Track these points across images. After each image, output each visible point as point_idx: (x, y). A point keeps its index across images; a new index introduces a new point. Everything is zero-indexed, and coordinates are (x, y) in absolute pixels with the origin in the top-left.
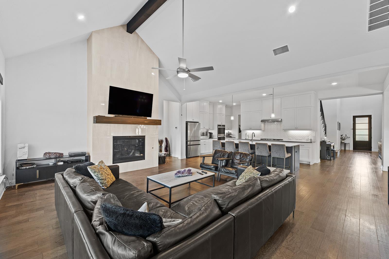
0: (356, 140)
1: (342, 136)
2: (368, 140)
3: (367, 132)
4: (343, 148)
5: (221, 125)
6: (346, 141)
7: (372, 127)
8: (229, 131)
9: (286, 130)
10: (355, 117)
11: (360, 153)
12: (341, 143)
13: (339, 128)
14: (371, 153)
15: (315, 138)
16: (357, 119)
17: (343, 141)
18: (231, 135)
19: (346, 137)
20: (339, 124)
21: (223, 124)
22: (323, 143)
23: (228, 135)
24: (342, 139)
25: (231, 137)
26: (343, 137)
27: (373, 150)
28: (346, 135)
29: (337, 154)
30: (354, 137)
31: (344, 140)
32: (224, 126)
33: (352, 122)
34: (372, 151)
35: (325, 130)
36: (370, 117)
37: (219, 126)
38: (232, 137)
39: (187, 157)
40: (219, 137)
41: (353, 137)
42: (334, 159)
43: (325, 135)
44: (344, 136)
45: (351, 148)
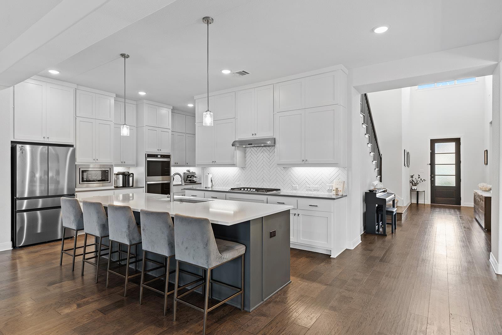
0: (436, 185)
1: (412, 177)
2: (455, 185)
3: (452, 170)
4: (414, 201)
5: (157, 155)
6: (418, 188)
7: (461, 160)
8: (188, 168)
9: (287, 166)
10: (433, 142)
11: (442, 210)
12: (412, 190)
13: (407, 163)
14: (459, 209)
15: (346, 186)
16: (436, 144)
17: (414, 188)
18: (194, 179)
19: (419, 179)
20: (407, 155)
21: (165, 152)
22: (370, 197)
23: (188, 177)
24: (412, 183)
25: (193, 182)
26: (414, 179)
27: (463, 203)
28: (419, 176)
29: (401, 215)
30: (433, 179)
31: (415, 185)
32: (168, 156)
33: (429, 151)
34: (462, 205)
35: (380, 166)
36: (457, 141)
37: (149, 156)
38: (197, 183)
39: (14, 246)
40: (148, 183)
41: (431, 179)
42: (392, 233)
43: (379, 176)
44: (416, 177)
45: (428, 201)
